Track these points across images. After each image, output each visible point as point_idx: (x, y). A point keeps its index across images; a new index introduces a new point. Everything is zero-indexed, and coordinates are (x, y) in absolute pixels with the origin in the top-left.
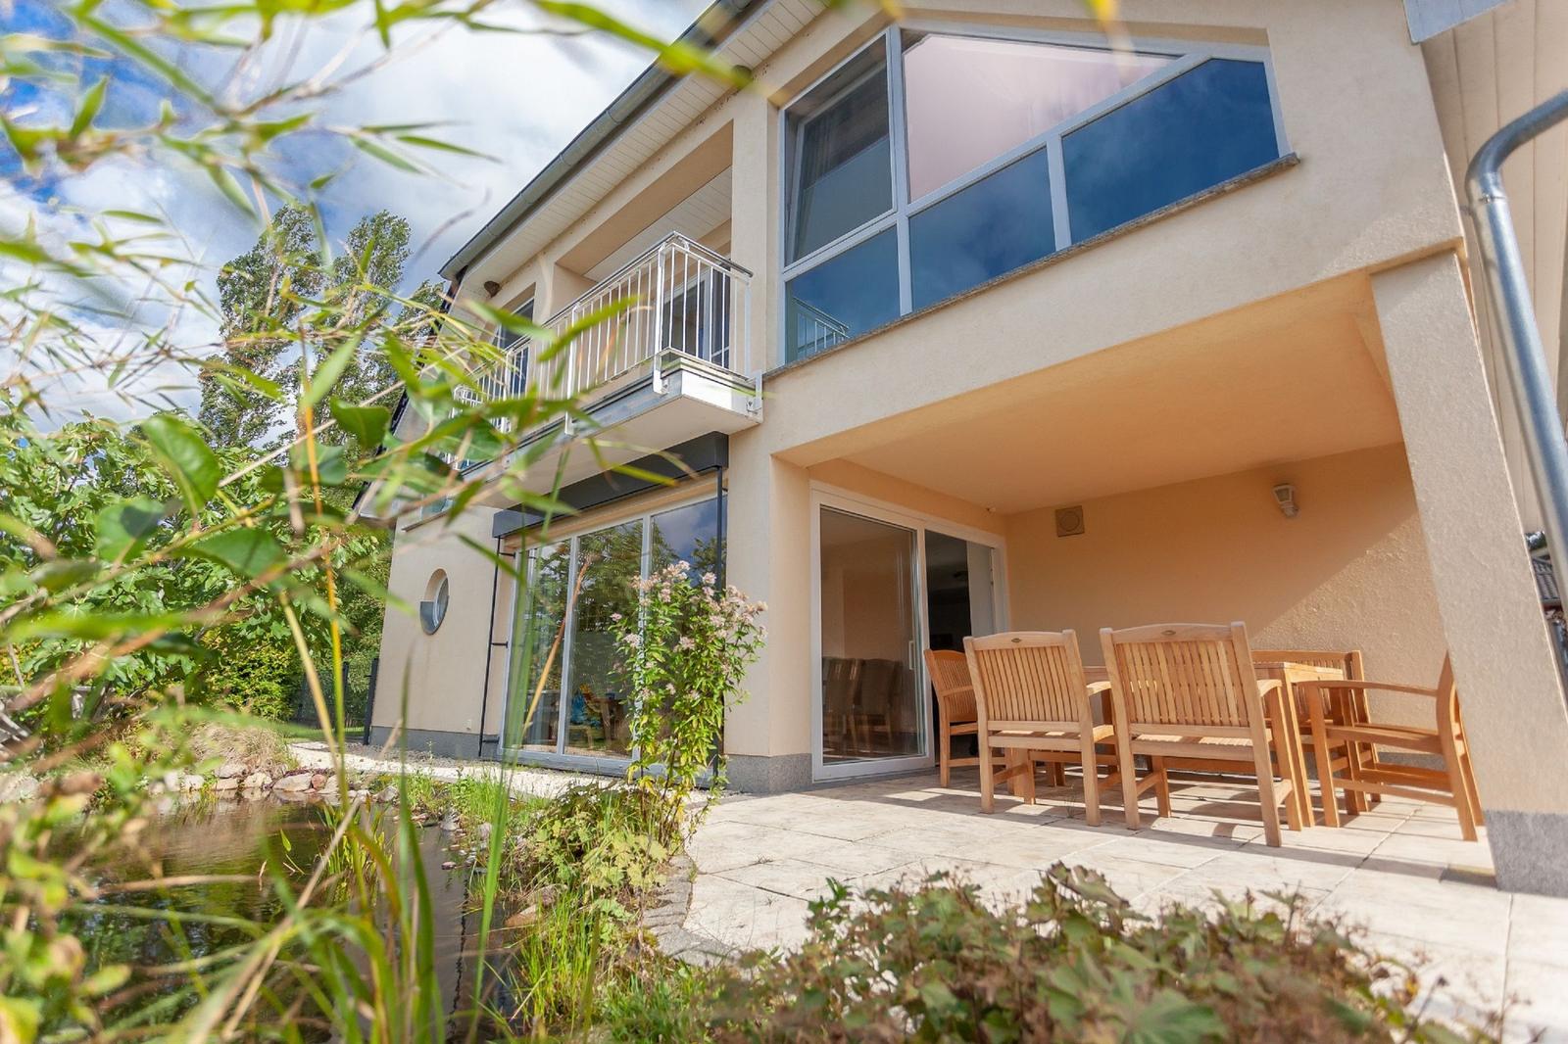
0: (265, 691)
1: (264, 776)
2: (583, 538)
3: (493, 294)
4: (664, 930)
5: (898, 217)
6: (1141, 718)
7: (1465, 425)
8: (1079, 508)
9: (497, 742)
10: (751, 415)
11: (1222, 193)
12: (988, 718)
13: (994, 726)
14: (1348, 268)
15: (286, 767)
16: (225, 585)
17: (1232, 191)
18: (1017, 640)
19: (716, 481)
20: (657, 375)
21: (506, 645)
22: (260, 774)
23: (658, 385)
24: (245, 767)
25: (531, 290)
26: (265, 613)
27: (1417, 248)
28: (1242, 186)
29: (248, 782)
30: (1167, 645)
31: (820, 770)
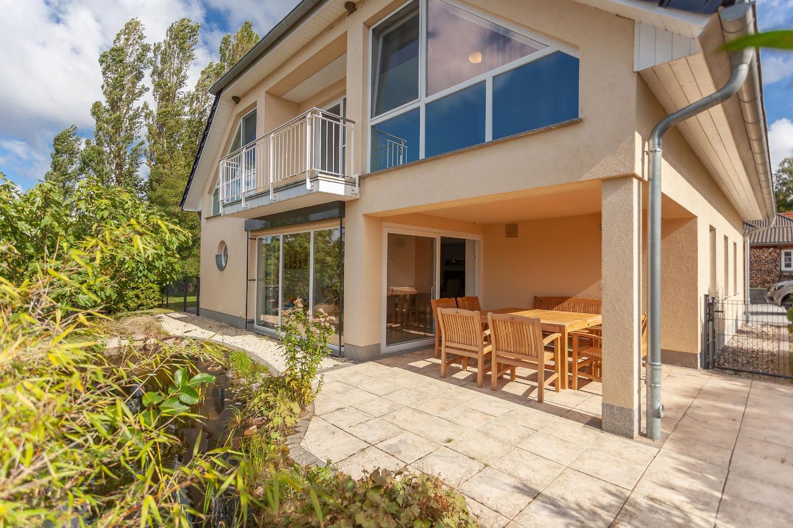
0: (151, 288)
1: (154, 340)
2: (284, 236)
3: (237, 103)
4: (293, 446)
5: (421, 102)
6: (501, 349)
7: (623, 255)
8: (517, 224)
9: (254, 322)
10: (353, 196)
11: (550, 130)
12: (446, 341)
13: (448, 344)
14: (592, 177)
15: (163, 336)
16: (125, 259)
17: (554, 129)
18: (457, 312)
19: (339, 222)
20: (308, 180)
21: (254, 280)
22: (151, 339)
23: (308, 185)
24: (146, 336)
25: (255, 104)
26: (144, 270)
27: (618, 174)
28: (558, 128)
29: (148, 342)
30: (512, 323)
31: (385, 349)
